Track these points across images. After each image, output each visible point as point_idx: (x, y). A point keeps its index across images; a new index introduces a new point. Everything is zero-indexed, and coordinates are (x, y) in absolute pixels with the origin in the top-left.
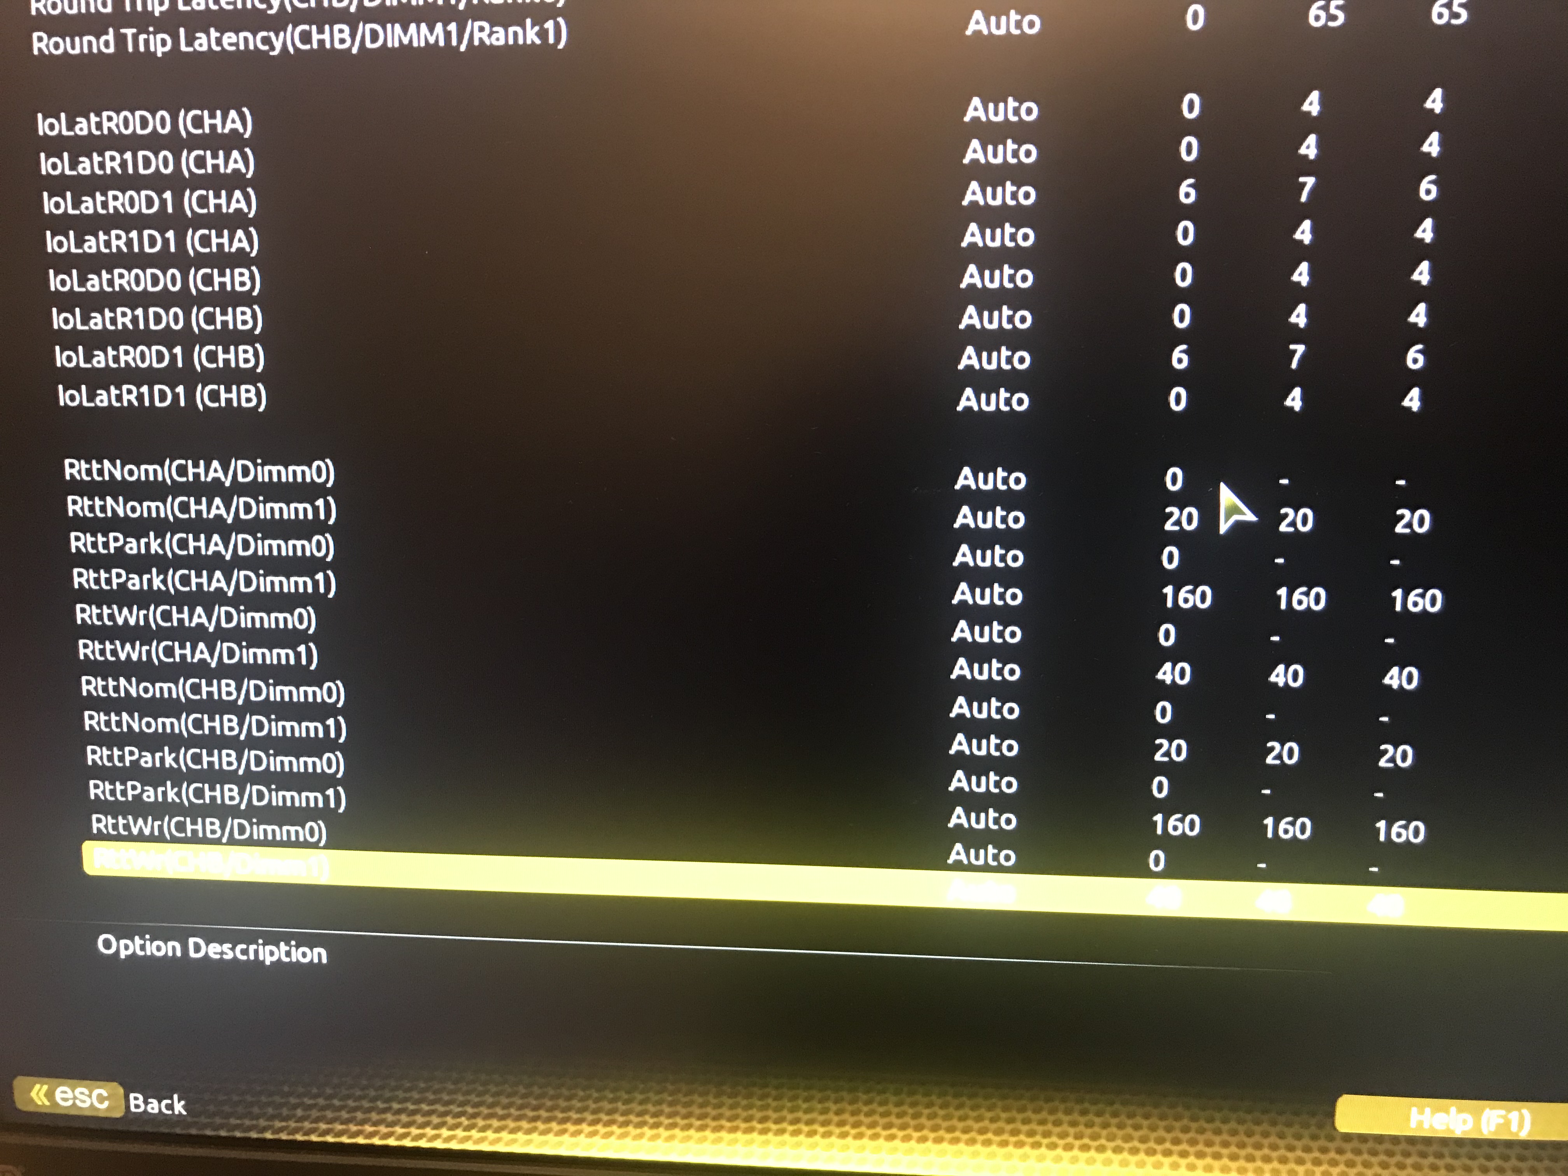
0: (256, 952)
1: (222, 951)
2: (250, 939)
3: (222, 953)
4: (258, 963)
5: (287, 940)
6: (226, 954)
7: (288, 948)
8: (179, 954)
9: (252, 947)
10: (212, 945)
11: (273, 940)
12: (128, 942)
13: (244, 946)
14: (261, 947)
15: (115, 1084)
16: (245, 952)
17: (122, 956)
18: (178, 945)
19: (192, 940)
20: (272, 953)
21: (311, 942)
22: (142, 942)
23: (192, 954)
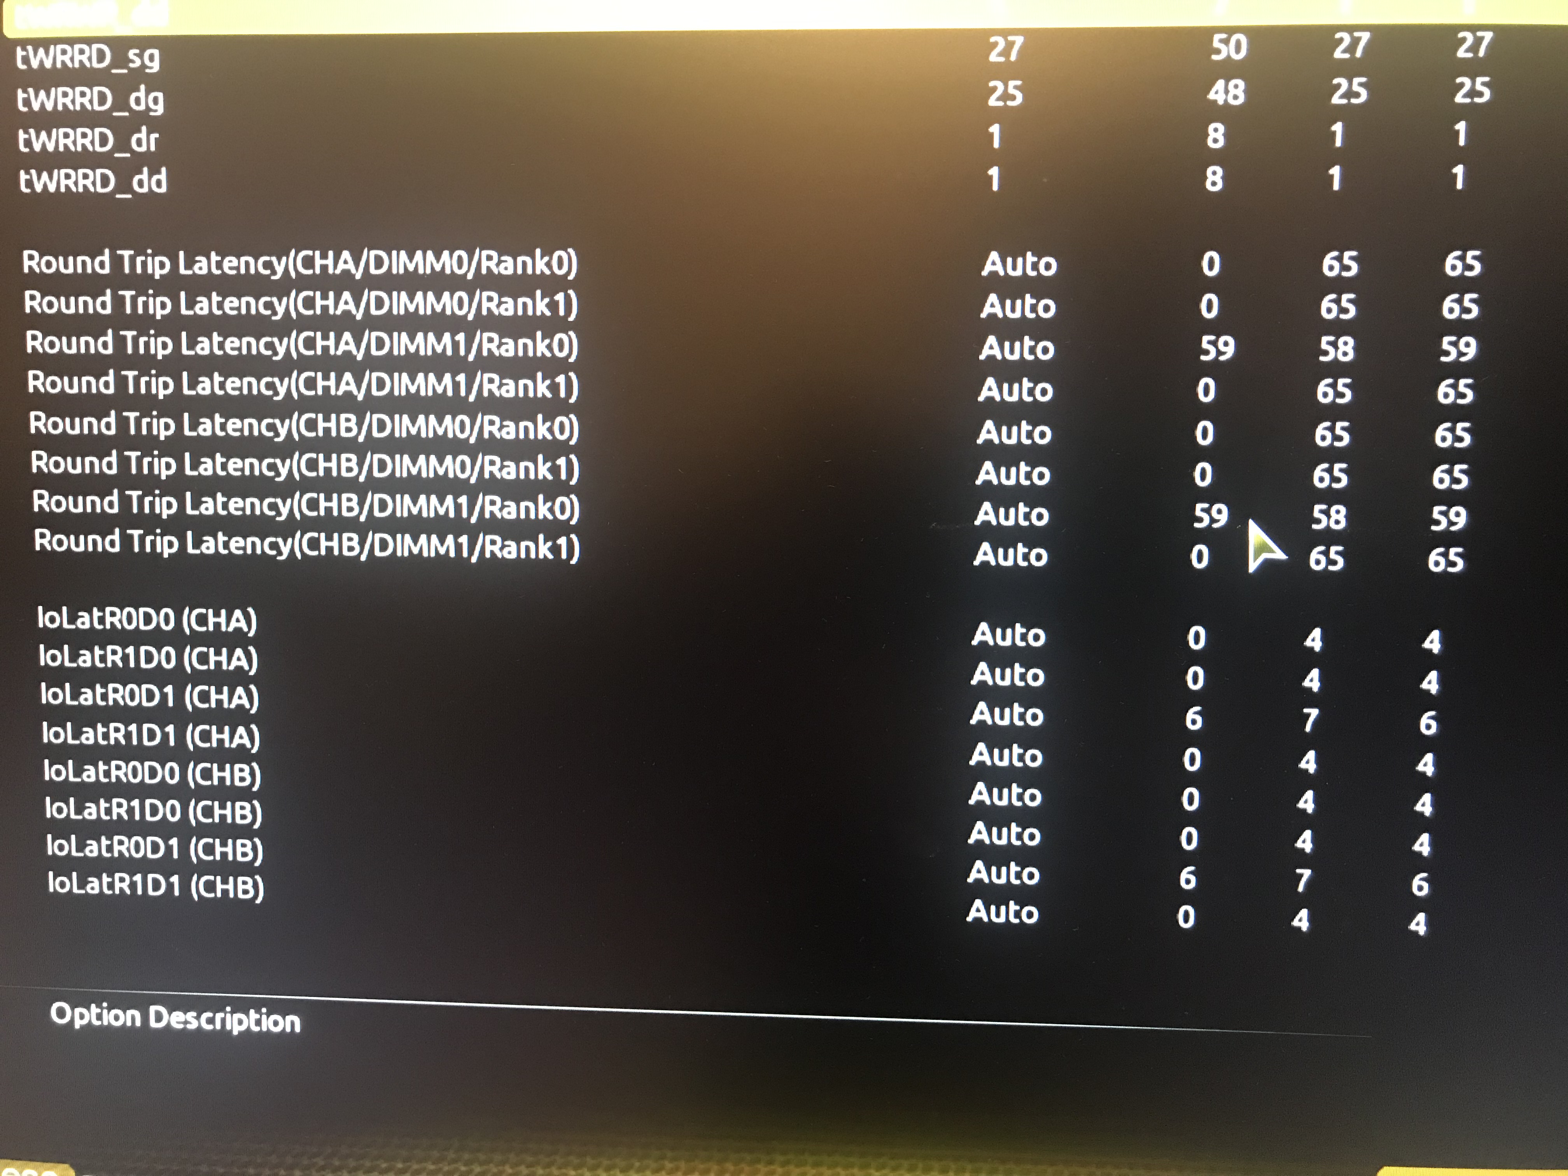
0: (223, 1021)
1: (186, 1019)
2: (218, 1006)
3: (186, 1022)
4: (224, 1033)
5: (257, 1005)
6: (190, 1023)
7: (258, 1016)
8: (138, 1023)
9: (219, 1016)
10: (175, 1014)
11: (242, 1007)
12: (84, 1011)
13: (210, 1015)
14: (228, 1016)
15: (66, 1166)
16: (211, 1021)
17: (77, 1026)
18: (137, 1014)
19: (153, 1009)
20: (240, 1022)
21: (284, 1009)
22: (99, 1010)
23: (153, 1024)
